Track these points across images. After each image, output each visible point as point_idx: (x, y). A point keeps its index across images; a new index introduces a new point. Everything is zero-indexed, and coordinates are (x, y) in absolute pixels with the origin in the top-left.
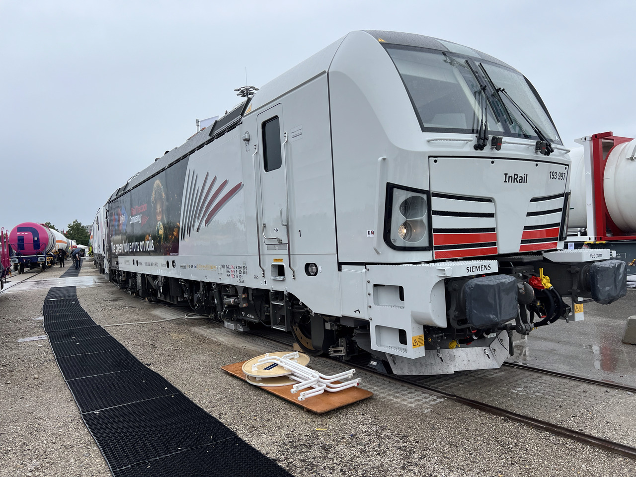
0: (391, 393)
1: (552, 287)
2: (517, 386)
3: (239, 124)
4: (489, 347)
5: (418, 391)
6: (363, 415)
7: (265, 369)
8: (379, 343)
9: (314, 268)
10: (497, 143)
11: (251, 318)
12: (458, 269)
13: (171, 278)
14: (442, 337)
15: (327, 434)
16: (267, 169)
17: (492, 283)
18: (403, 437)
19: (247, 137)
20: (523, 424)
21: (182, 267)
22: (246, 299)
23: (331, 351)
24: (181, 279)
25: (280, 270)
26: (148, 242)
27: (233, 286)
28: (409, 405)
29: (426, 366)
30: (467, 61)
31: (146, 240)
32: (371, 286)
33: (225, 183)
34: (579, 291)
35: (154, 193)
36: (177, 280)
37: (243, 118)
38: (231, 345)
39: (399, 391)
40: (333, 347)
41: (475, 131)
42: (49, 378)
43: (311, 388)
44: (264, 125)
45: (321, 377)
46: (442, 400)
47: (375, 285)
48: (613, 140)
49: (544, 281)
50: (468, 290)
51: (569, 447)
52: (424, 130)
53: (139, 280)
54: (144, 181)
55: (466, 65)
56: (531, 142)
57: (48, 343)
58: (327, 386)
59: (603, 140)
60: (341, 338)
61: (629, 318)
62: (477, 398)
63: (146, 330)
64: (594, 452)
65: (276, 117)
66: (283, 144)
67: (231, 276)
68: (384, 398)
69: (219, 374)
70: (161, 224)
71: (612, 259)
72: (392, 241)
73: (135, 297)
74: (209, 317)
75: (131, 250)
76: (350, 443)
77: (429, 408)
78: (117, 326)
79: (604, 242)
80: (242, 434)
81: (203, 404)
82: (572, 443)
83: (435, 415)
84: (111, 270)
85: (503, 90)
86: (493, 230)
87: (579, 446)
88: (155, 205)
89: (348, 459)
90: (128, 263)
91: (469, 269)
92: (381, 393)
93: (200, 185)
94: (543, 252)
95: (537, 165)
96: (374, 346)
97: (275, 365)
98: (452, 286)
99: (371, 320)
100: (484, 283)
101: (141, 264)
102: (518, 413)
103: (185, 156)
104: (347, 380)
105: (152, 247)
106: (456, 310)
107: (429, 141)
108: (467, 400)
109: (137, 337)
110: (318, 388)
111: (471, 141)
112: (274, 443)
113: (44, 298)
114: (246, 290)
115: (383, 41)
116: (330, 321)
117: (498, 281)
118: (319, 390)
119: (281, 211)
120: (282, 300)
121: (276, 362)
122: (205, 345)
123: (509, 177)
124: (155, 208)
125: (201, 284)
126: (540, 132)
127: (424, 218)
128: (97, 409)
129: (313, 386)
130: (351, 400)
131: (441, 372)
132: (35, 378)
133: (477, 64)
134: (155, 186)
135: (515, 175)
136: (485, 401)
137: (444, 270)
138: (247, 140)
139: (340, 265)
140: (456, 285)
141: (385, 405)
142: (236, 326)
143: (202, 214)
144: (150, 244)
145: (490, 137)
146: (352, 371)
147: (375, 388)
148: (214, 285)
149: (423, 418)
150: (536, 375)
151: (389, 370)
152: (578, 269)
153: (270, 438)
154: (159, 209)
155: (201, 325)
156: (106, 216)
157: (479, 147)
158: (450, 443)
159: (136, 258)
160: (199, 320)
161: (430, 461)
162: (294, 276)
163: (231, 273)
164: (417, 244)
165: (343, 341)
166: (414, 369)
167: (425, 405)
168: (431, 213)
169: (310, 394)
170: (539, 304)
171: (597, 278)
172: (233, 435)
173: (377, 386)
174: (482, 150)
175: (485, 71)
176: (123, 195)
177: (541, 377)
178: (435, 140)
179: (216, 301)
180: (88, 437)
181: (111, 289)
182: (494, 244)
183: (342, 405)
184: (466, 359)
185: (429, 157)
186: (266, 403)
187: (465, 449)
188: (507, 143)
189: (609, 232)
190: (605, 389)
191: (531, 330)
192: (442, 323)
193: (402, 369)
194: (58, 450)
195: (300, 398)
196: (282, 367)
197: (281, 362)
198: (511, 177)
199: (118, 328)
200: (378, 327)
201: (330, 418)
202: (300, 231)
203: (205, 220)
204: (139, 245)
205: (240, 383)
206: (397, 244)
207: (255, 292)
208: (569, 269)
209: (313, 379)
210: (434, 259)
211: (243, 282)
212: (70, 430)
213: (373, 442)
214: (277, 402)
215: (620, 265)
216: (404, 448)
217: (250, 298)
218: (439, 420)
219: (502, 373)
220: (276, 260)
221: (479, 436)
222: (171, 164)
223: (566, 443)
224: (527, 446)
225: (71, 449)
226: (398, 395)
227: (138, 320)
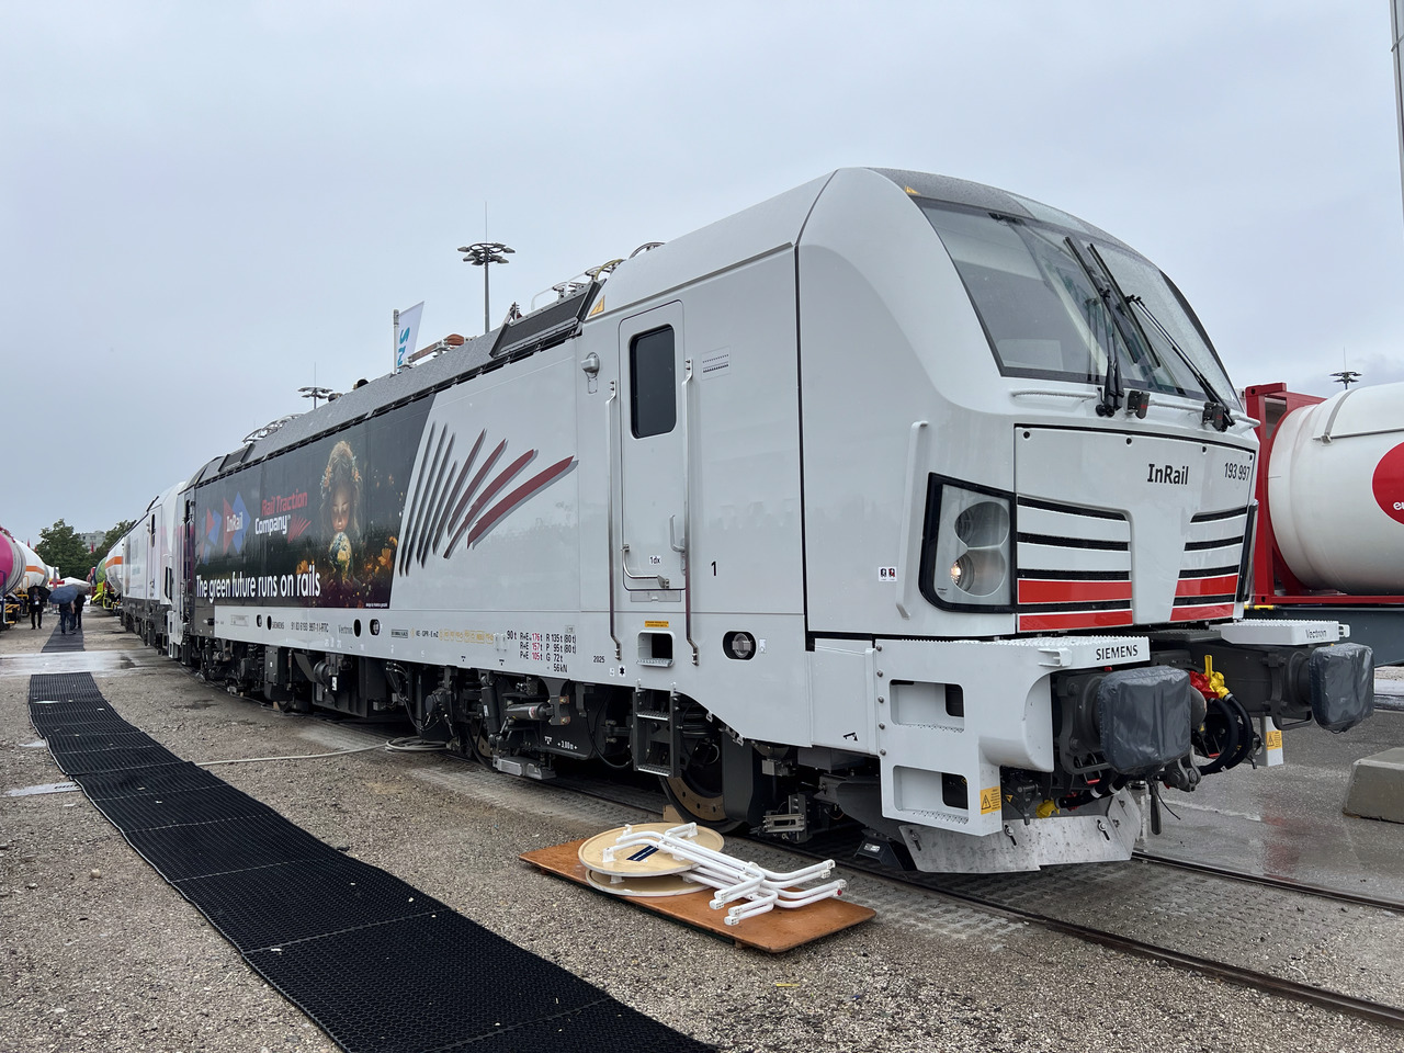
0: (907, 911)
1: (1230, 696)
2: (1162, 899)
3: (573, 337)
4: (1107, 815)
5: (964, 907)
6: (865, 955)
7: (631, 858)
8: (899, 803)
9: (747, 644)
10: (1138, 404)
11: (570, 750)
12: (1080, 652)
13: (363, 658)
14: (1033, 791)
15: (802, 995)
16: (637, 431)
17: (1148, 682)
18: (966, 999)
19: (593, 365)
20: (1200, 974)
21: (396, 633)
22: (570, 708)
23: (769, 823)
24: (393, 661)
25: (660, 646)
26: (305, 576)
27: (534, 677)
28: (955, 936)
29: (984, 855)
30: (1068, 240)
31: (298, 571)
32: (885, 684)
33: (529, 456)
34: (1285, 704)
35: (329, 469)
36: (379, 663)
37: (583, 326)
38: (518, 809)
39: (924, 907)
40: (773, 814)
41: (1093, 379)
42: (125, 876)
43: (743, 901)
44: (635, 341)
45: (767, 878)
46: (1020, 925)
47: (894, 683)
48: (1284, 399)
49: (1214, 681)
50: (1106, 696)
51: (1304, 1018)
52: (1005, 372)
53: (272, 664)
54: (304, 443)
55: (1064, 248)
56: (1193, 403)
57: (83, 800)
58: (780, 897)
59: (1267, 400)
60: (794, 793)
61: (1356, 763)
62: (1090, 922)
63: (306, 774)
64: (1353, 1026)
65: (667, 328)
66: (681, 385)
67: (530, 656)
68: (898, 922)
69: (519, 873)
70: (345, 537)
71: (1343, 640)
72: (937, 592)
73: (244, 701)
74: (448, 746)
75: (253, 594)
76: (858, 1013)
77: (999, 942)
78: (232, 763)
79: (1271, 607)
80: (619, 992)
81: (508, 931)
82: (1306, 1009)
83: (1014, 955)
84: (190, 638)
85: (1139, 299)
86: (1125, 575)
87: (1322, 1015)
88: (331, 497)
89: (868, 1044)
90: (242, 622)
91: (1100, 652)
92: (887, 911)
93: (459, 457)
94: (1207, 623)
95: (1204, 449)
96: (889, 810)
97: (649, 851)
98: (1063, 686)
99: (884, 754)
100: (1135, 682)
101: (280, 625)
102: (1182, 952)
103: (424, 395)
104: (819, 881)
105: (316, 588)
106: (1074, 735)
107: (1014, 395)
108: (1070, 925)
109: (291, 789)
110: (761, 900)
111: (1093, 397)
112: (696, 1013)
113: (25, 700)
114: (569, 687)
115: (914, 192)
116: (773, 757)
117: (1159, 679)
118: (761, 905)
119: (672, 520)
120: (666, 710)
121: (654, 844)
122: (457, 810)
123: (1157, 471)
124: (331, 502)
125: (447, 674)
126: (1209, 385)
127: (1002, 545)
128: (275, 944)
129: (748, 897)
130: (836, 927)
131: (1013, 868)
132: (93, 877)
133: (1086, 245)
134: (334, 453)
135: (1167, 467)
136: (1109, 928)
137: (1057, 654)
138: (594, 371)
139: (811, 638)
140: (1072, 683)
141: (906, 938)
142: (524, 767)
143: (462, 520)
144: (310, 581)
145: (1127, 391)
146: (829, 864)
147: (870, 901)
148: (483, 675)
149: (995, 963)
150: (1192, 878)
151: (909, 864)
152: (1282, 660)
153: (683, 1003)
154: (341, 505)
155: (429, 764)
156: (184, 515)
157: (1107, 410)
158: (1066, 1012)
159: (265, 612)
160: (420, 755)
161: (1038, 1046)
162: (695, 658)
163: (531, 650)
164: (983, 600)
165: (796, 801)
166: (958, 861)
167: (987, 937)
168: (1016, 537)
169: (746, 912)
170: (1202, 729)
171: (1324, 678)
172: (601, 994)
173: (873, 897)
174: (1110, 416)
175: (1101, 260)
176: (239, 469)
177: (1203, 881)
178: (1024, 393)
179: (486, 711)
180: (279, 1002)
181: (177, 682)
182: (1127, 604)
183: (818, 935)
184: (1062, 842)
185: (1016, 425)
186: (647, 932)
187: (1101, 1024)
188: (1156, 404)
189: (1277, 585)
190: (1339, 906)
191: (1197, 782)
192: (1044, 762)
193: (934, 861)
194: (223, 1029)
195: (730, 919)
196: (668, 855)
197: (665, 843)
198: (1161, 471)
199: (237, 769)
200: (898, 769)
201: (797, 963)
202: (714, 563)
203: (468, 532)
204: (278, 583)
205: (571, 889)
206: (948, 598)
207: (591, 691)
208: (1264, 659)
209: (750, 880)
210: (1019, 631)
211: (564, 668)
212: (229, 986)
213: (908, 1011)
214: (669, 930)
215: (1362, 654)
216: (976, 1023)
217: (580, 704)
218: (1027, 967)
219: (1123, 872)
220: (650, 624)
221: (1119, 997)
222: (380, 409)
223: (1296, 1010)
224: (1223, 1016)
225: (252, 1027)
226: (924, 915)
227: (276, 753)
